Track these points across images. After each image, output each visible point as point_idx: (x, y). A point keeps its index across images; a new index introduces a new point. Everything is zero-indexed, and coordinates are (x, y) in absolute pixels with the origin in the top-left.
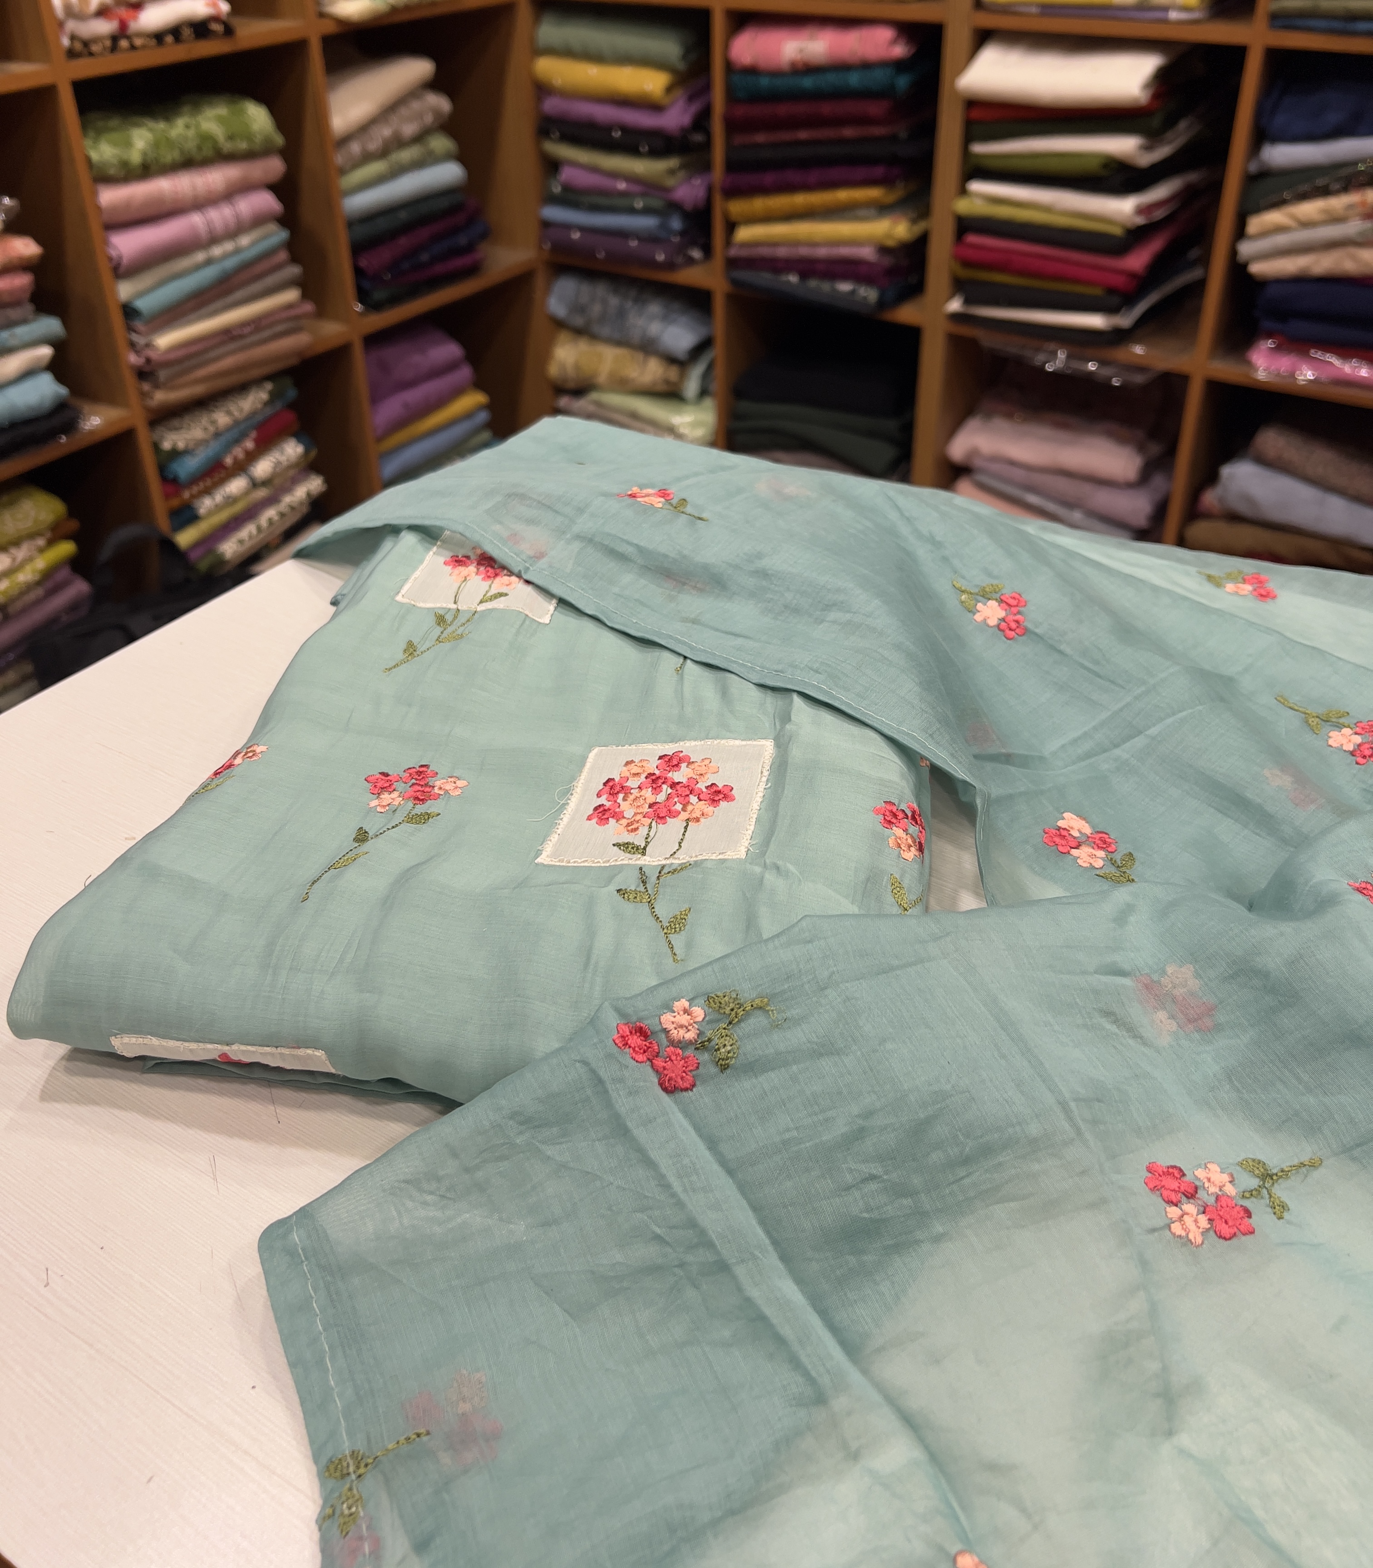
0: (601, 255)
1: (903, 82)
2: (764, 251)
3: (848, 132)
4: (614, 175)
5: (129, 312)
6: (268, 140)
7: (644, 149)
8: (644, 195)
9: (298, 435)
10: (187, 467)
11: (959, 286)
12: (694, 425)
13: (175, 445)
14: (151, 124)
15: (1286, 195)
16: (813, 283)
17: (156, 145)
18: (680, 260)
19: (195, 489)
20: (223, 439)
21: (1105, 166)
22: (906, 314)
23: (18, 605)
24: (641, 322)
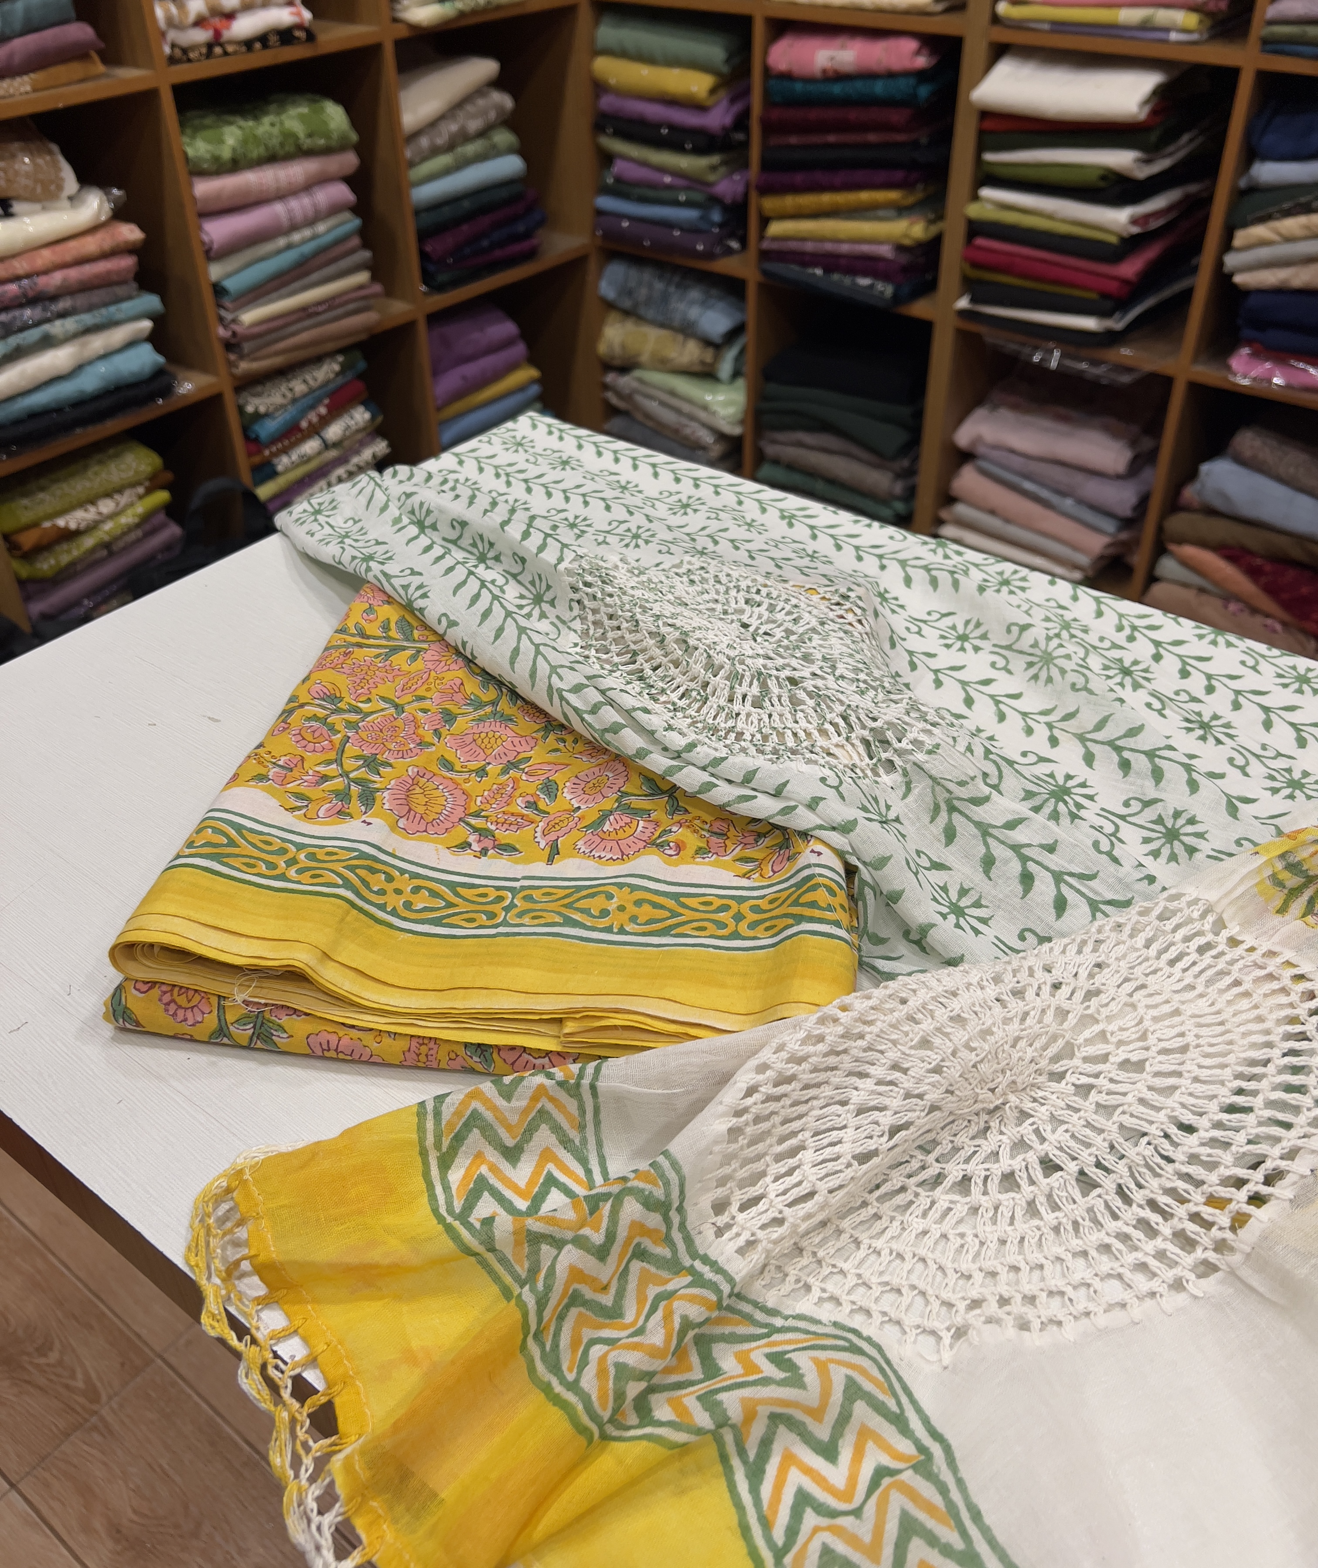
0: (647, 243)
1: (924, 91)
2: (793, 245)
3: (872, 137)
4: (662, 169)
5: (219, 290)
6: (343, 138)
7: (689, 146)
8: (687, 188)
9: (365, 404)
10: (267, 429)
11: (968, 285)
12: (726, 404)
13: (257, 408)
14: (242, 123)
15: (1271, 210)
16: (836, 277)
17: (245, 142)
18: (718, 250)
19: (274, 449)
20: (299, 405)
21: (1104, 178)
22: (920, 309)
23: (121, 544)
24: (681, 306)
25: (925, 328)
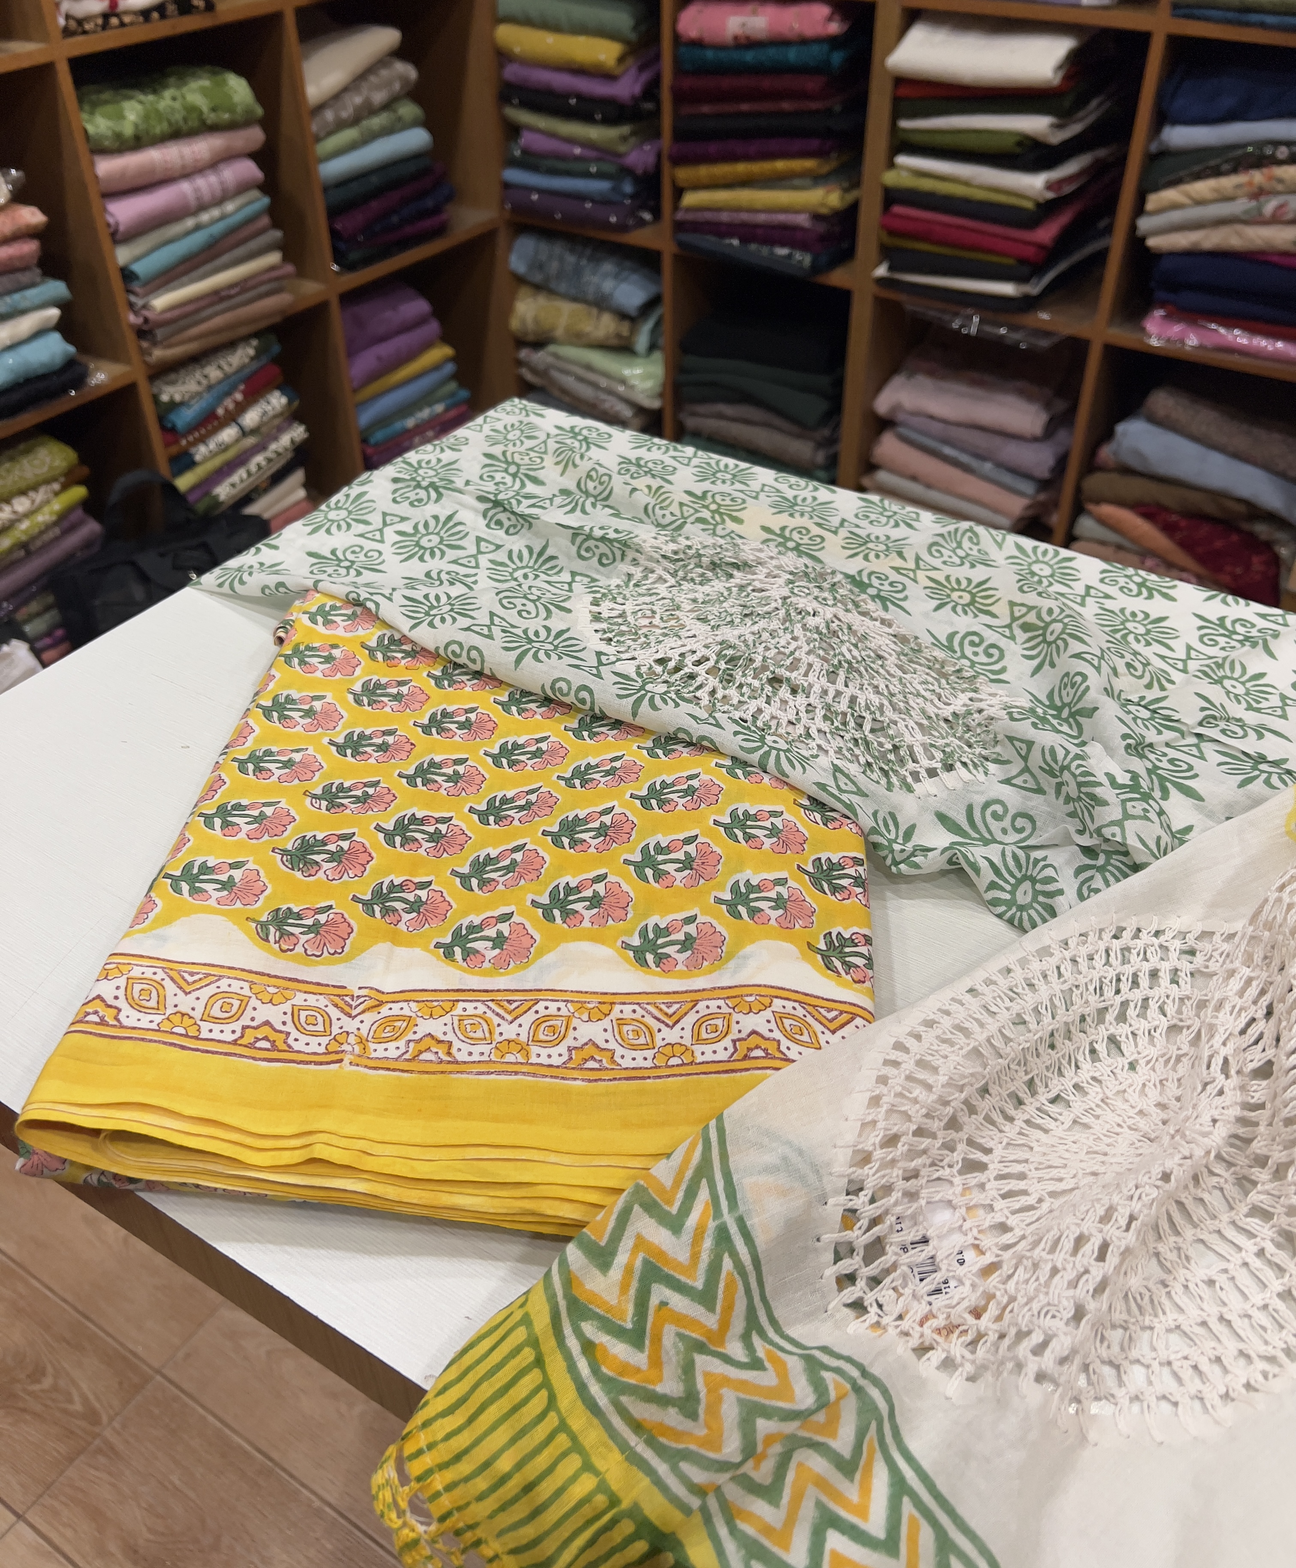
0: (558, 216)
1: (837, 58)
2: (708, 216)
3: (786, 106)
4: (571, 141)
5: (127, 275)
6: (248, 111)
7: (598, 117)
8: (598, 160)
9: (282, 388)
10: (184, 418)
11: (886, 253)
12: (644, 377)
13: (172, 397)
14: (142, 97)
15: (1182, 173)
16: (753, 247)
17: (146, 117)
18: (631, 222)
19: (191, 438)
20: (215, 392)
21: (1019, 144)
22: (838, 278)
23: (39, 543)
24: (595, 279)
25: (843, 297)
